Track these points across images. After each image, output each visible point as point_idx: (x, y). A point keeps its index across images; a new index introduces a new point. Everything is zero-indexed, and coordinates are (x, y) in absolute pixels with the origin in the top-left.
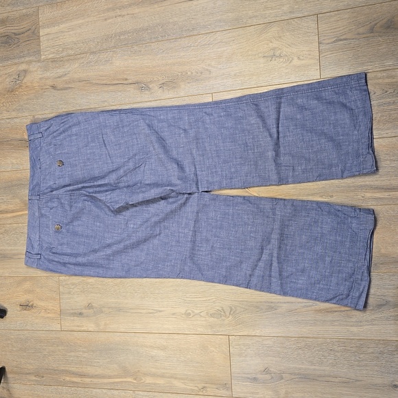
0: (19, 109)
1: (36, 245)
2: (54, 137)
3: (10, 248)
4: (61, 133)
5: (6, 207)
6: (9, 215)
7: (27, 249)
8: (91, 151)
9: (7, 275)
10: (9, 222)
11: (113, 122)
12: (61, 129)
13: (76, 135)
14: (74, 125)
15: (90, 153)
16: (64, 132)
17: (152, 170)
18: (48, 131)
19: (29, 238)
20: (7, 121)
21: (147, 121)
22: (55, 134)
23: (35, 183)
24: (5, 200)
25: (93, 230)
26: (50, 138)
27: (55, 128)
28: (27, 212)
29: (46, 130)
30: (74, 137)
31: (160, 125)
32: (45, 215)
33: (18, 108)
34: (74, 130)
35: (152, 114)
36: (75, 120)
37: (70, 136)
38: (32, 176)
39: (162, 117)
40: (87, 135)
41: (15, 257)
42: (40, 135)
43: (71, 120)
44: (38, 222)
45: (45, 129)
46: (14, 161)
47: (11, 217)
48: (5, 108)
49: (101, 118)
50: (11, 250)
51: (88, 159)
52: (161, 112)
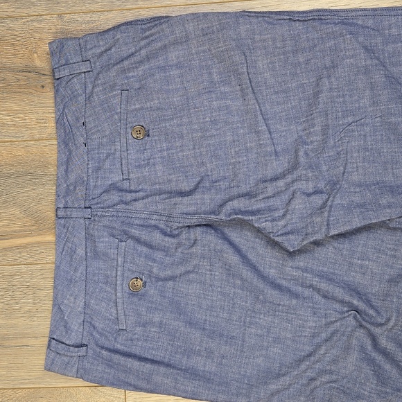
1: (75, 325)
2: (124, 71)
4: (141, 62)
7: (52, 332)
8: (222, 103)
11: (274, 40)
12: (143, 52)
13: (179, 66)
14: (175, 43)
15: (220, 108)
16: (148, 58)
17: (366, 149)
18: (105, 57)
19: (57, 305)
21: (361, 39)
22: (126, 63)
23: (72, 178)
25: (224, 294)
26: (113, 73)
27: (126, 51)
28: (51, 238)
29: (102, 54)
30: (174, 72)
31: (390, 48)
32: (106, 255)
34: (174, 55)
35: (370, 23)
36: (178, 32)
37: (163, 69)
38: (66, 163)
39: (394, 31)
40: (208, 67)
41: (6, 343)
42: (84, 67)
43: (168, 31)
44: (82, 269)
45: (99, 51)
49: (243, 28)
51: (214, 122)
52: (393, 20)
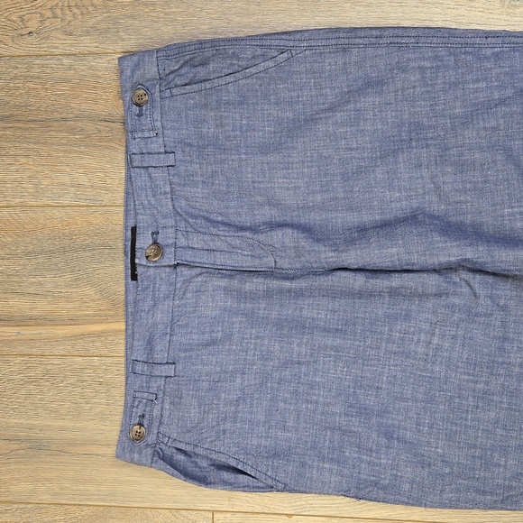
0: (107, 30)
3: (60, 423)
5: (49, 307)
6: (60, 331)
9: (46, 498)
10: (60, 350)
20: (66, 61)
24: (49, 287)
33: (103, 26)
46: (84, 180)
47: (65, 338)
48: (58, 23)
50: (63, 429)
